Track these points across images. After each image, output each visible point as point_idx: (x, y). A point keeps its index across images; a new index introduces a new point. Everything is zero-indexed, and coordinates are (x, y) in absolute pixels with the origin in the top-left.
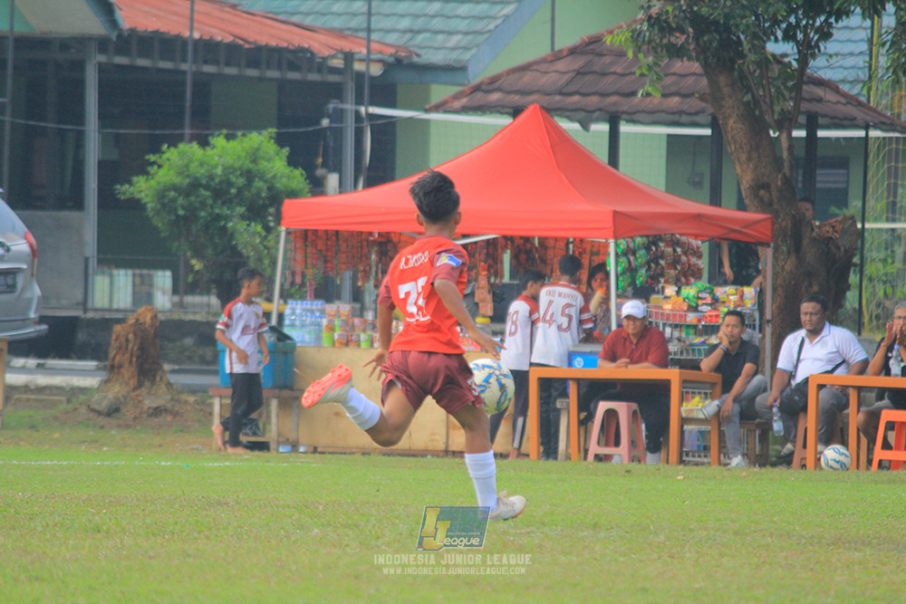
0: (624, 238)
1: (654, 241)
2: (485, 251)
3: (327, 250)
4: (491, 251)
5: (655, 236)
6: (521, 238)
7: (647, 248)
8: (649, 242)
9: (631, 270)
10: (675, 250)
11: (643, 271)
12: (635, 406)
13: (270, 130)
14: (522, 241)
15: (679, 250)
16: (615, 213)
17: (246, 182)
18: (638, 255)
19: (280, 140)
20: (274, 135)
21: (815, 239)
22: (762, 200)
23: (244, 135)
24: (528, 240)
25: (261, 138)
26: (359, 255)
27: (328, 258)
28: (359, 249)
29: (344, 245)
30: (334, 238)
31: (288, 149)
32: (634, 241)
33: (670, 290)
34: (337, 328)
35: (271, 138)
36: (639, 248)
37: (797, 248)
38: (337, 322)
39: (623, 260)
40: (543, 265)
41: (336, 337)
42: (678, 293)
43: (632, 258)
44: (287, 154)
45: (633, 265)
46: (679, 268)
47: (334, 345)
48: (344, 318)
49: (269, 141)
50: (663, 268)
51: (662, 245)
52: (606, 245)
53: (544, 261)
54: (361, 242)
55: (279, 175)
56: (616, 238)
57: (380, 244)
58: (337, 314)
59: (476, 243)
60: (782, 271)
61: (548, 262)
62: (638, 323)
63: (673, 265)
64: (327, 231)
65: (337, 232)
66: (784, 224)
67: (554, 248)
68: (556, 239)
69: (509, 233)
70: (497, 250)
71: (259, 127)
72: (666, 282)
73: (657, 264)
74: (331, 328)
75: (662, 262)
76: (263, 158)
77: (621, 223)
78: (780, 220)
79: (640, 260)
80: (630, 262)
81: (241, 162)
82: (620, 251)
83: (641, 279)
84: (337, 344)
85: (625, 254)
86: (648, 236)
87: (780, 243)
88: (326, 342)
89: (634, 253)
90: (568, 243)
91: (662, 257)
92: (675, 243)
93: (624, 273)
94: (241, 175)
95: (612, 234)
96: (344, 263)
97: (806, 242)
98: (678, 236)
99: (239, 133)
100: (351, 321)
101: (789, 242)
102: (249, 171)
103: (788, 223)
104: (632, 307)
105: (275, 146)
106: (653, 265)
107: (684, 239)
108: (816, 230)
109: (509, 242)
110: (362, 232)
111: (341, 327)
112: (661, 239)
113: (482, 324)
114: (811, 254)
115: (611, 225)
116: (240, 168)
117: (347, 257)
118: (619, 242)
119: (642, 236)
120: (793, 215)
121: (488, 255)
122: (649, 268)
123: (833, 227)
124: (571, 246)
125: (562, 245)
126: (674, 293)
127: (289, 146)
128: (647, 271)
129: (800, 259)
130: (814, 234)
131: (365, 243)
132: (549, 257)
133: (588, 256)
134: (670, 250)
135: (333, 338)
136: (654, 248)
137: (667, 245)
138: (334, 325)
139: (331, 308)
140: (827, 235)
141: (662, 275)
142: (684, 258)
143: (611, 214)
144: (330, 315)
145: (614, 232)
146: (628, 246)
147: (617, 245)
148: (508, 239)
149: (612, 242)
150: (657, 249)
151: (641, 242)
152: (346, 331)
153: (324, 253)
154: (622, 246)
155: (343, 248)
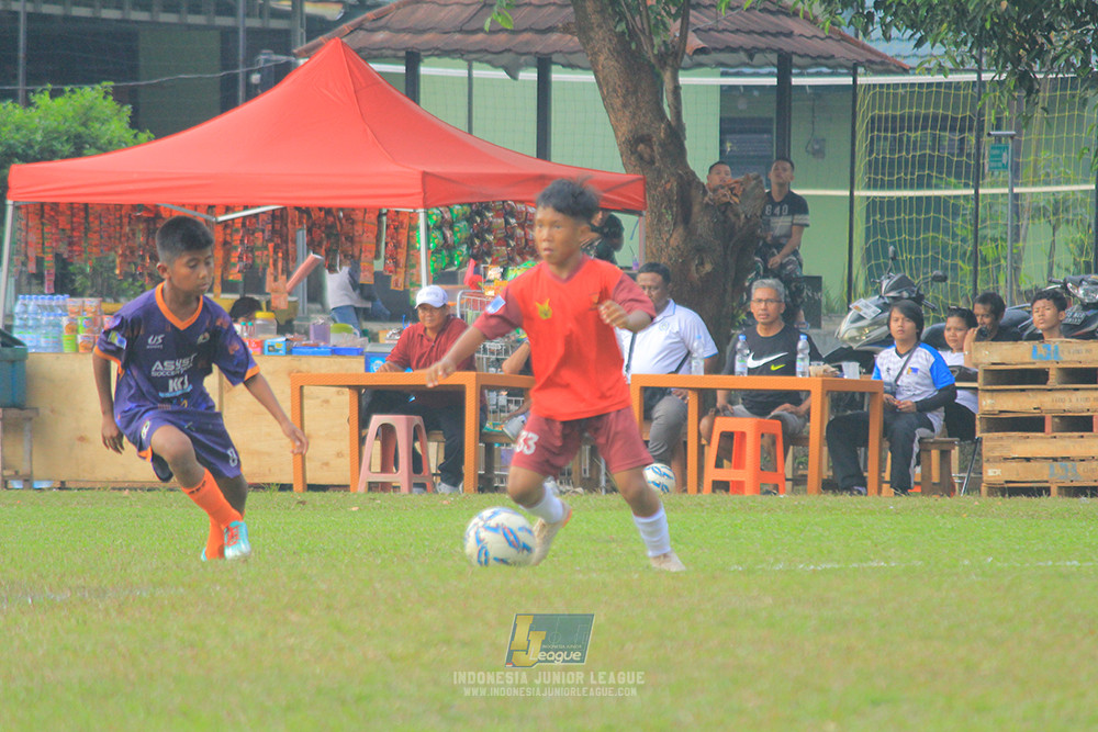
0: (437, 207)
1: (479, 210)
2: (270, 226)
3: (73, 229)
4: (278, 226)
5: (481, 203)
6: (320, 209)
7: (469, 219)
8: (472, 211)
9: (447, 247)
10: (507, 222)
11: (464, 248)
12: (417, 420)
13: (105, 83)
14: (322, 214)
15: (513, 221)
16: (425, 174)
17: (72, 150)
18: (456, 229)
19: (120, 96)
20: (110, 90)
21: (707, 204)
22: (641, 157)
23: (72, 91)
24: (328, 211)
25: (94, 94)
26: (118, 235)
27: (75, 239)
28: (118, 227)
29: (97, 223)
30: (82, 214)
31: (130, 106)
32: (451, 211)
33: (494, 273)
34: (81, 329)
35: (106, 93)
36: (458, 220)
37: (685, 217)
38: (81, 321)
39: (436, 234)
40: (349, 244)
41: (80, 340)
42: (503, 275)
43: (448, 233)
44: (129, 113)
45: (449, 241)
46: (512, 243)
47: (77, 351)
48: (90, 315)
49: (105, 98)
50: (490, 243)
51: (489, 215)
52: (413, 217)
53: (351, 239)
54: (121, 218)
55: (115, 141)
56: (426, 207)
57: (147, 220)
58: (81, 311)
59: (256, 215)
60: (667, 247)
61: (357, 239)
62: (436, 314)
63: (504, 241)
64: (72, 204)
65: (86, 205)
66: (668, 186)
67: (363, 222)
68: (365, 210)
69: (303, 203)
70: (286, 225)
71: (91, 80)
72: (494, 263)
73: (483, 240)
74: (73, 329)
75: (490, 238)
76: (97, 119)
77: (433, 189)
78: (663, 181)
79: (458, 235)
80: (445, 237)
81: (67, 124)
82: (431, 224)
83: (461, 258)
84: (81, 350)
85: (439, 227)
86: (470, 204)
87: (664, 211)
88: (67, 347)
89: (451, 228)
90: (380, 215)
91: (489, 231)
92: (508, 213)
93: (437, 251)
94: (67, 141)
95: (421, 202)
96: (96, 246)
97: (696, 209)
98: (512, 203)
99: (67, 88)
100: (99, 319)
101: (675, 209)
102: (78, 136)
103: (673, 185)
104: (428, 294)
105: (114, 103)
106: (477, 242)
107: (520, 207)
108: (710, 193)
109: (305, 216)
110: (121, 206)
111: (85, 326)
112: (488, 208)
113: (263, 320)
114: (703, 223)
115: (420, 190)
116: (67, 132)
117: (101, 237)
118: (430, 212)
119: (461, 204)
120: (680, 176)
121: (274, 231)
122: (471, 245)
123: (732, 190)
124: (384, 218)
125: (373, 217)
126: (499, 276)
127: (131, 103)
128: (468, 248)
129: (690, 232)
130: (706, 199)
131: (125, 220)
132: (356, 234)
133: (406, 232)
134: (501, 221)
135: (76, 339)
136: (478, 220)
137: (497, 216)
138: (76, 324)
139: (72, 303)
140: (724, 199)
141: (489, 254)
142: (519, 232)
143: (420, 177)
144: (73, 312)
145: (425, 200)
146: (443, 217)
147: (427, 216)
148: (304, 211)
149: (421, 211)
150: (482, 221)
151: (461, 212)
152: (93, 332)
153: (68, 233)
154: (435, 217)
155: (95, 225)
